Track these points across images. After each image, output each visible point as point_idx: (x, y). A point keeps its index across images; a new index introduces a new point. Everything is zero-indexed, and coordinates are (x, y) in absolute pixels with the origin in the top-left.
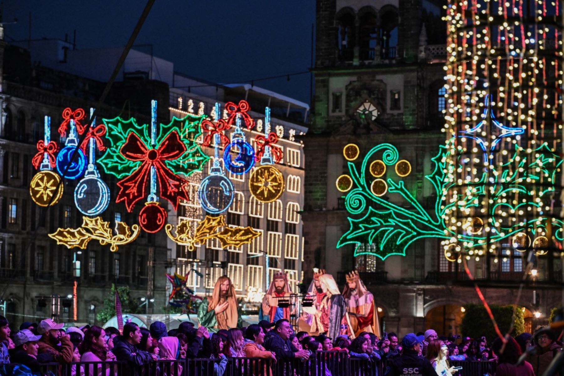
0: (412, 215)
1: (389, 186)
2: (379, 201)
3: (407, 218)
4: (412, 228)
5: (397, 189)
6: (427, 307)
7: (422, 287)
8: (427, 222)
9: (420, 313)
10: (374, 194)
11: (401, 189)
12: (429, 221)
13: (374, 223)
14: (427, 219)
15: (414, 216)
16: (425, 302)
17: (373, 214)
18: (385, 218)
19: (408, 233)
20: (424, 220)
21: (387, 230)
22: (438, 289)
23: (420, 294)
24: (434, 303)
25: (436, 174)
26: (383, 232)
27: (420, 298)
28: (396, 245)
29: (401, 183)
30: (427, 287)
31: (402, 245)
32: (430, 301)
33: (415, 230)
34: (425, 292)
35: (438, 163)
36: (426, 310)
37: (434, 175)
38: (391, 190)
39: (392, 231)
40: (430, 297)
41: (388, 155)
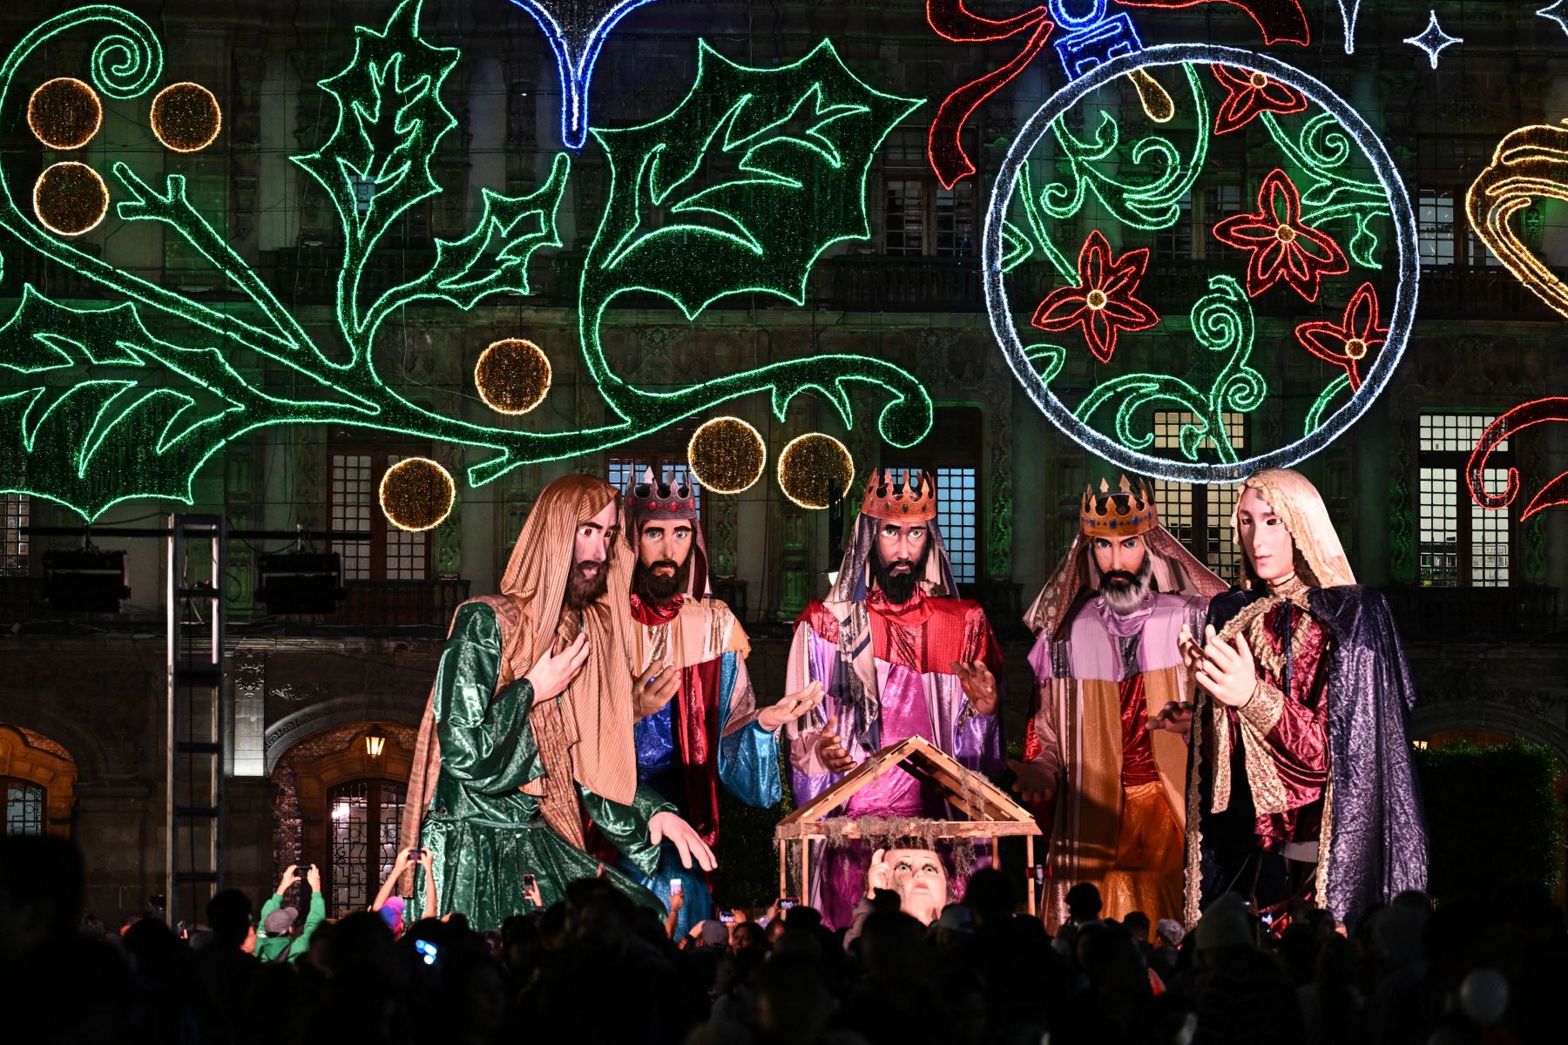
0: (225, 324)
1: (119, 193)
2: (69, 256)
3: (204, 336)
4: (230, 385)
5: (154, 207)
6: (280, 731)
7: (260, 644)
8: (292, 355)
9: (249, 763)
10: (47, 229)
11: (178, 210)
12: (303, 356)
13: (47, 357)
14: (295, 346)
15: (237, 328)
16: (272, 712)
17: (38, 316)
18: (103, 334)
19: (208, 404)
20: (282, 350)
21: (105, 392)
22: (333, 653)
23: (249, 679)
24: (312, 716)
25: (340, 147)
26: (90, 399)
27: (251, 694)
28: (151, 457)
29: (176, 182)
30: (285, 645)
31: (183, 457)
32: (298, 707)
33: (241, 395)
34: (274, 669)
35: (347, 104)
36: (277, 749)
37: (328, 155)
38: (128, 211)
39: (134, 394)
40: (296, 692)
41: (118, 57)
